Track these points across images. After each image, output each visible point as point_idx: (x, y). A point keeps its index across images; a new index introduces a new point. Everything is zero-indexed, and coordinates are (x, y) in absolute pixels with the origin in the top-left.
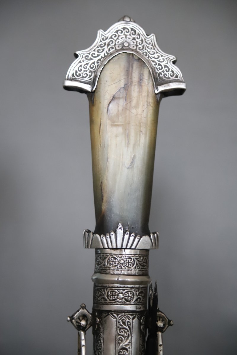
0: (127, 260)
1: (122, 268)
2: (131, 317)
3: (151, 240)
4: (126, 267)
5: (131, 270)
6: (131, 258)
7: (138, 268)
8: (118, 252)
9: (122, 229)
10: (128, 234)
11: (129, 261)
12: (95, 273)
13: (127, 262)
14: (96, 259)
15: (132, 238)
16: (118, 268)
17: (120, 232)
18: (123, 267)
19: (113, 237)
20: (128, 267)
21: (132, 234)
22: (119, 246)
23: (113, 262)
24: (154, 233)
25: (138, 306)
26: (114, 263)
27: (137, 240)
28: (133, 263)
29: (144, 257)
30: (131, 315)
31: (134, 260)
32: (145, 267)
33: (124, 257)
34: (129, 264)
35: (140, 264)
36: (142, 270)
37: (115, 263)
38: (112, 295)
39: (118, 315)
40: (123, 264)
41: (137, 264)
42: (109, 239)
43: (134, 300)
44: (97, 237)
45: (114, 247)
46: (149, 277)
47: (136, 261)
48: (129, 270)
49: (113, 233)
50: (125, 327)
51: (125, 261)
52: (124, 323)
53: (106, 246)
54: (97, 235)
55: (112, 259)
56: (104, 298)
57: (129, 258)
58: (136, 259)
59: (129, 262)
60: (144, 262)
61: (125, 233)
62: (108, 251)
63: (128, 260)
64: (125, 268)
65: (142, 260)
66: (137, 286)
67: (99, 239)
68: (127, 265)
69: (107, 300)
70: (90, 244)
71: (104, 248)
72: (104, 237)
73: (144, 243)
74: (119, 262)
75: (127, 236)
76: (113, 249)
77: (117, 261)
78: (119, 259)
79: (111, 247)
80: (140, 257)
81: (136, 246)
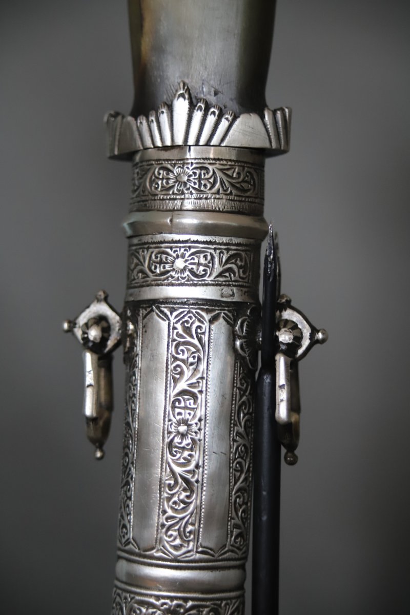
0: (195, 173)
1: (183, 193)
2: (207, 317)
3: (265, 125)
4: (193, 191)
5: (206, 198)
6: (207, 169)
7: (226, 194)
8: (174, 155)
9: (187, 96)
10: (200, 108)
11: (200, 175)
13: (197, 177)
15: (211, 119)
16: (173, 193)
17: (181, 106)
18: (186, 192)
19: (164, 118)
20: (199, 190)
21: (212, 110)
22: (179, 141)
23: (162, 179)
25: (227, 290)
26: (165, 181)
27: (224, 124)
28: (212, 180)
29: (244, 167)
30: (208, 311)
31: (214, 172)
32: (248, 194)
33: (189, 166)
34: (200, 185)
35: (232, 185)
36: (240, 201)
37: (167, 183)
38: (161, 262)
39: (172, 310)
40: (185, 184)
41: (222, 183)
42: (154, 126)
43: (215, 274)
44: (129, 124)
45: (168, 143)
46: (263, 221)
47: (219, 175)
48: (200, 199)
49: (165, 110)
50: (189, 339)
51: (190, 176)
52: (187, 330)
53: (149, 143)
54: (130, 119)
55: (161, 172)
56: (142, 272)
57: (201, 168)
58: (221, 170)
59: (200, 179)
60: (243, 181)
61: (192, 107)
62: (153, 154)
63: (198, 172)
64: (191, 193)
65: (239, 173)
66: (225, 239)
67: (135, 127)
68: (197, 186)
69: (148, 276)
70: (117, 144)
71: (146, 149)
72: (144, 122)
73: (244, 133)
74: (177, 180)
75: (198, 115)
76: (165, 148)
77: (171, 176)
78: (176, 170)
79: (159, 144)
80: (232, 167)
81: (223, 140)
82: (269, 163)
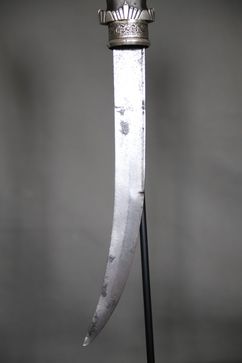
0: (131, 27)
1: (128, 33)
3: (149, 13)
4: (131, 32)
5: (135, 34)
7: (140, 33)
8: (124, 22)
9: (127, 5)
10: (132, 8)
12: (109, 40)
14: (109, 31)
15: (135, 12)
16: (125, 33)
17: (126, 7)
18: (129, 32)
19: (121, 11)
20: (133, 32)
21: (135, 9)
22: (126, 18)
23: (122, 29)
24: (151, 9)
26: (122, 30)
27: (138, 13)
28: (136, 29)
29: (144, 25)
31: (137, 27)
32: (145, 33)
33: (129, 25)
34: (133, 30)
35: (141, 30)
36: (144, 35)
37: (123, 30)
40: (129, 30)
41: (139, 30)
42: (118, 14)
44: (109, 13)
45: (123, 19)
46: (149, 40)
48: (133, 34)
49: (121, 9)
51: (130, 28)
53: (117, 19)
54: (109, 12)
55: (121, 27)
57: (133, 25)
58: (138, 26)
59: (133, 29)
60: (144, 29)
61: (129, 8)
62: (118, 22)
63: (132, 26)
64: (131, 33)
65: (143, 27)
67: (111, 14)
68: (132, 31)
70: (104, 19)
71: (115, 20)
72: (115, 13)
73: (144, 16)
74: (126, 29)
75: (131, 10)
76: (122, 20)
77: (124, 28)
78: (126, 26)
79: (120, 19)
80: (141, 25)
81: (138, 18)
82: (149, 24)
